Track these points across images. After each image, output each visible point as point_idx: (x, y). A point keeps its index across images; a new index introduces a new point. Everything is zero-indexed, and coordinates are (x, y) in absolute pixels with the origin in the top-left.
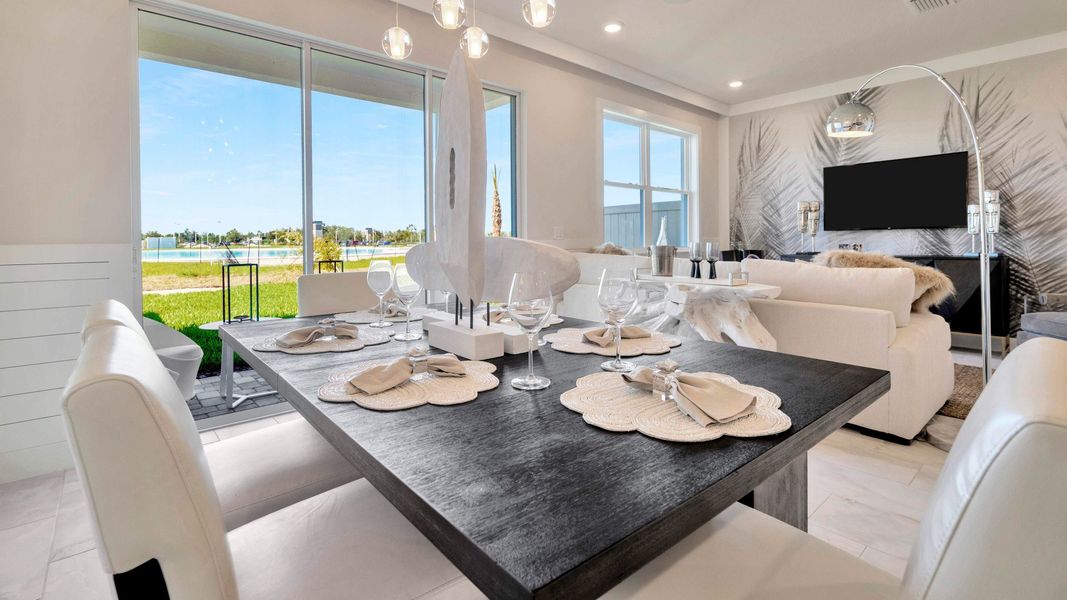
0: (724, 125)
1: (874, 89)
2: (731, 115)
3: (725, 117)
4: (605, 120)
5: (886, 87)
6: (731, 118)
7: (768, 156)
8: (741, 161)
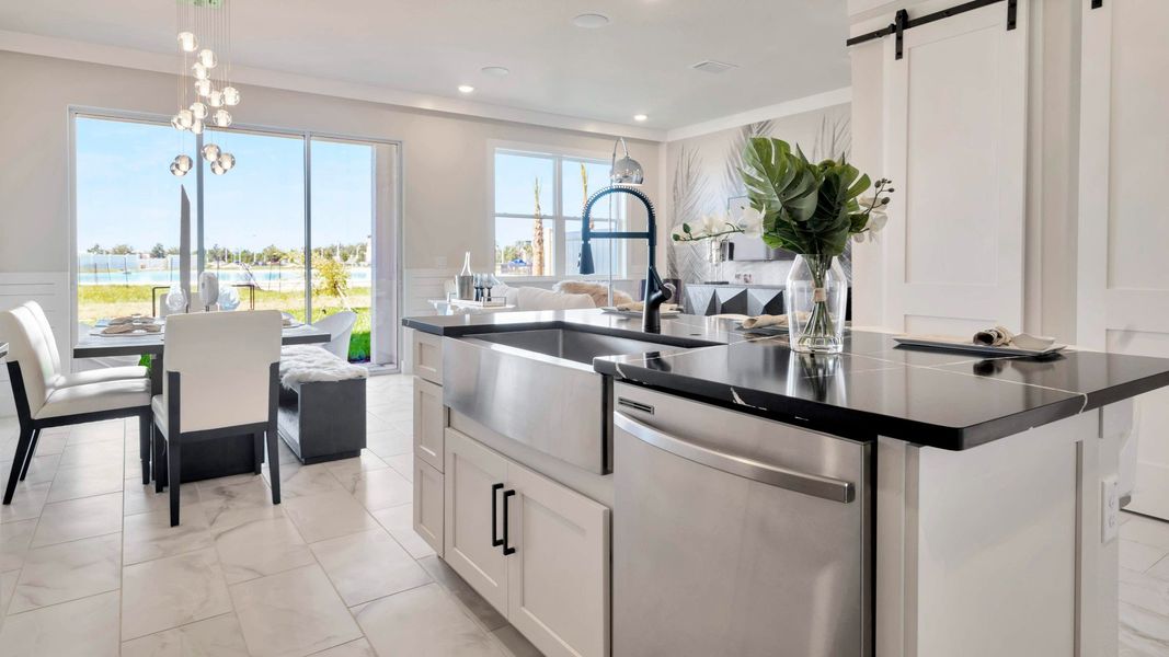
0: (663, 150)
1: (767, 122)
2: (669, 140)
3: (663, 143)
4: (496, 155)
5: (775, 120)
6: (669, 144)
7: (695, 183)
8: (675, 188)
